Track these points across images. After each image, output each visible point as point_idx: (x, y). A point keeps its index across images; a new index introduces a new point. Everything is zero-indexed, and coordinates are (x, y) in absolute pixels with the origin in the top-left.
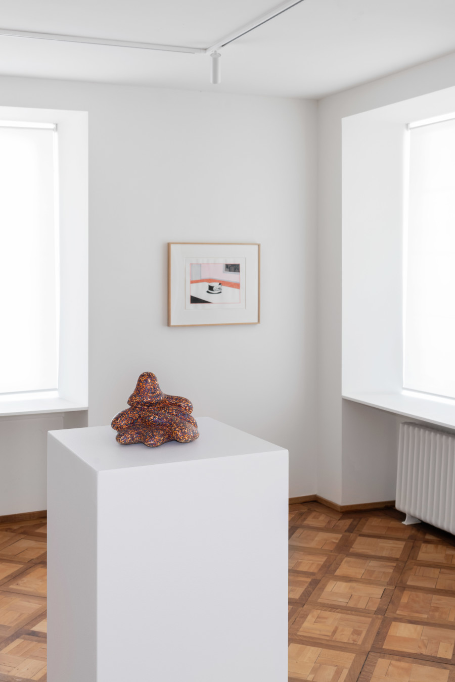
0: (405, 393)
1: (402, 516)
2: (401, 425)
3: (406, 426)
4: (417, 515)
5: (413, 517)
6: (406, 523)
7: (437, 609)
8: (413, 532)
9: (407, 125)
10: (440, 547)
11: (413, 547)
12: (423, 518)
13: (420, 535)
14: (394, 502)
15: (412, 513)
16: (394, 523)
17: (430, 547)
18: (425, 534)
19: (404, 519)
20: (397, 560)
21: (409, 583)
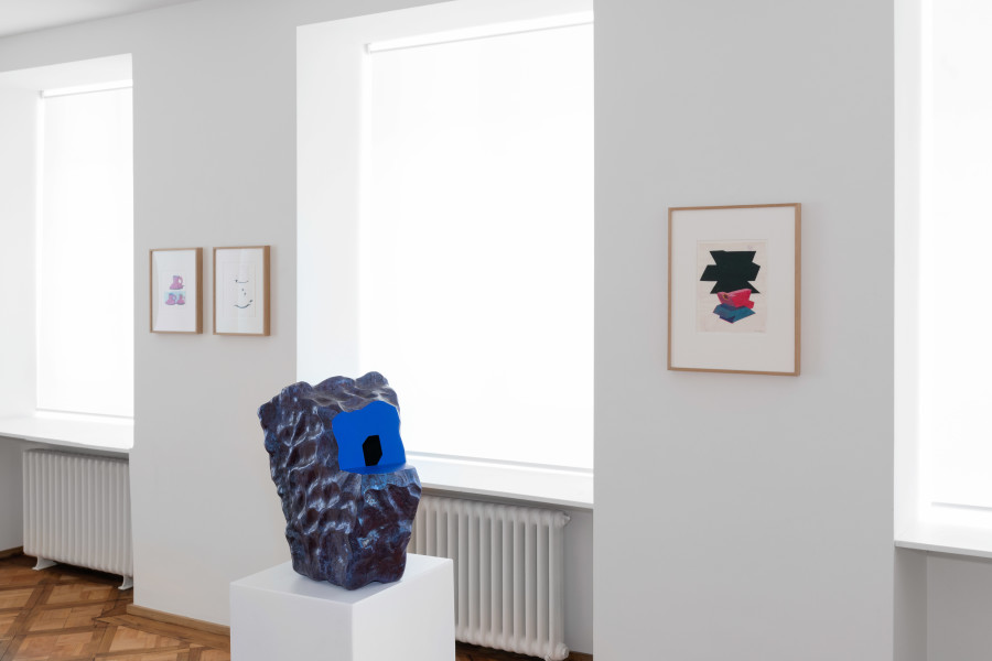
0: (39, 415)
1: (33, 560)
2: (24, 454)
3: (31, 454)
4: (50, 556)
5: (46, 560)
6: (36, 568)
7: (61, 648)
8: (46, 576)
9: (41, 93)
10: (76, 585)
11: (43, 591)
12: (57, 558)
13: (54, 578)
14: (22, 548)
15: (44, 555)
16: (22, 571)
17: (65, 588)
18: (60, 575)
19: (35, 565)
20: (21, 609)
21: (32, 630)
